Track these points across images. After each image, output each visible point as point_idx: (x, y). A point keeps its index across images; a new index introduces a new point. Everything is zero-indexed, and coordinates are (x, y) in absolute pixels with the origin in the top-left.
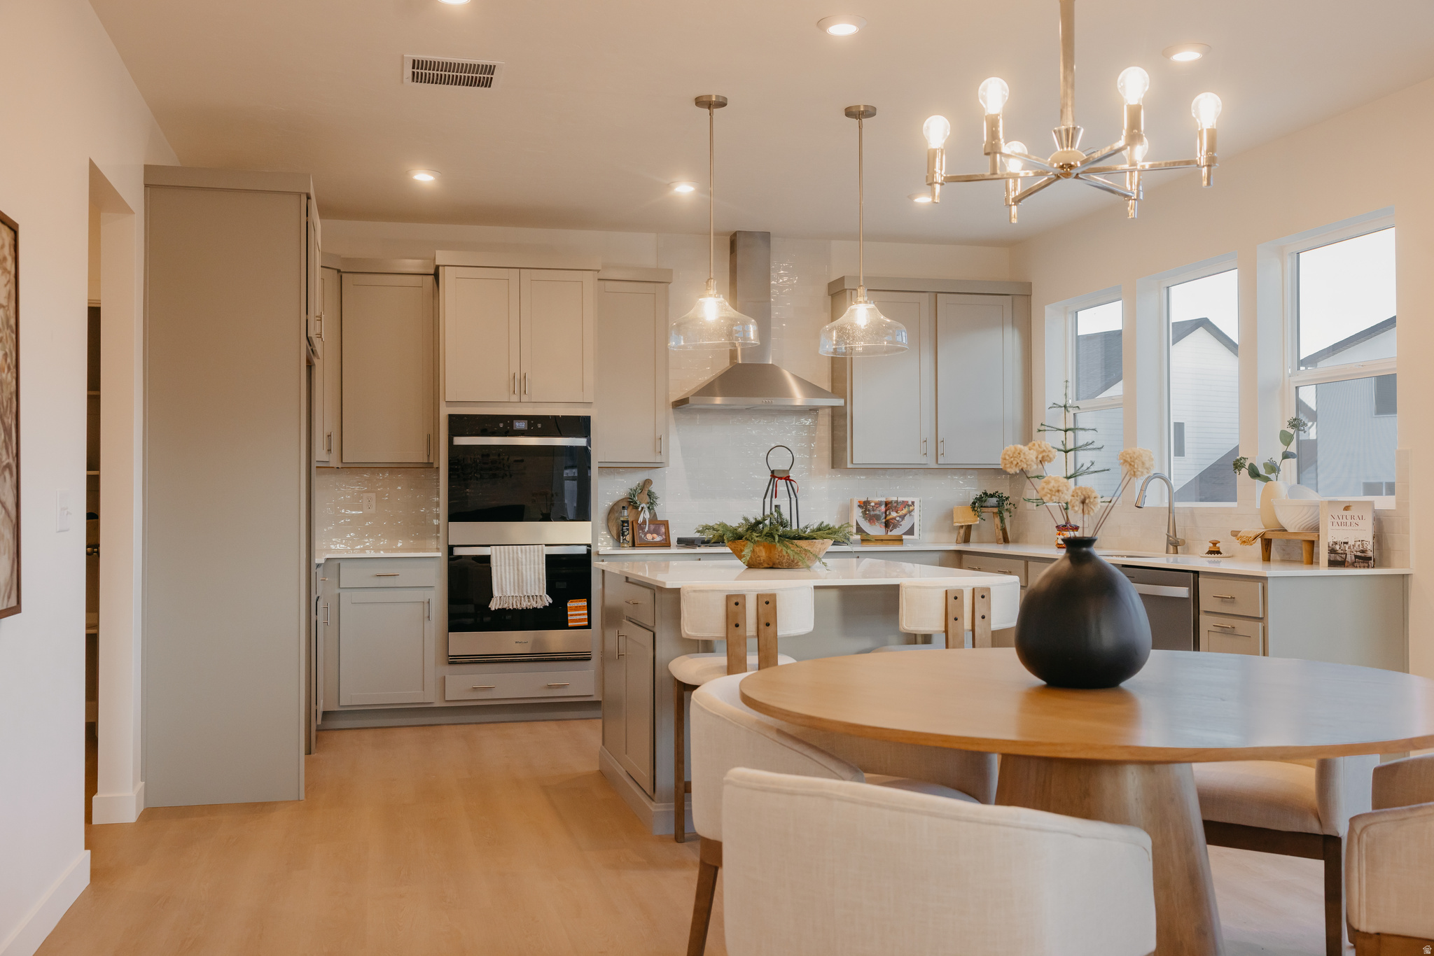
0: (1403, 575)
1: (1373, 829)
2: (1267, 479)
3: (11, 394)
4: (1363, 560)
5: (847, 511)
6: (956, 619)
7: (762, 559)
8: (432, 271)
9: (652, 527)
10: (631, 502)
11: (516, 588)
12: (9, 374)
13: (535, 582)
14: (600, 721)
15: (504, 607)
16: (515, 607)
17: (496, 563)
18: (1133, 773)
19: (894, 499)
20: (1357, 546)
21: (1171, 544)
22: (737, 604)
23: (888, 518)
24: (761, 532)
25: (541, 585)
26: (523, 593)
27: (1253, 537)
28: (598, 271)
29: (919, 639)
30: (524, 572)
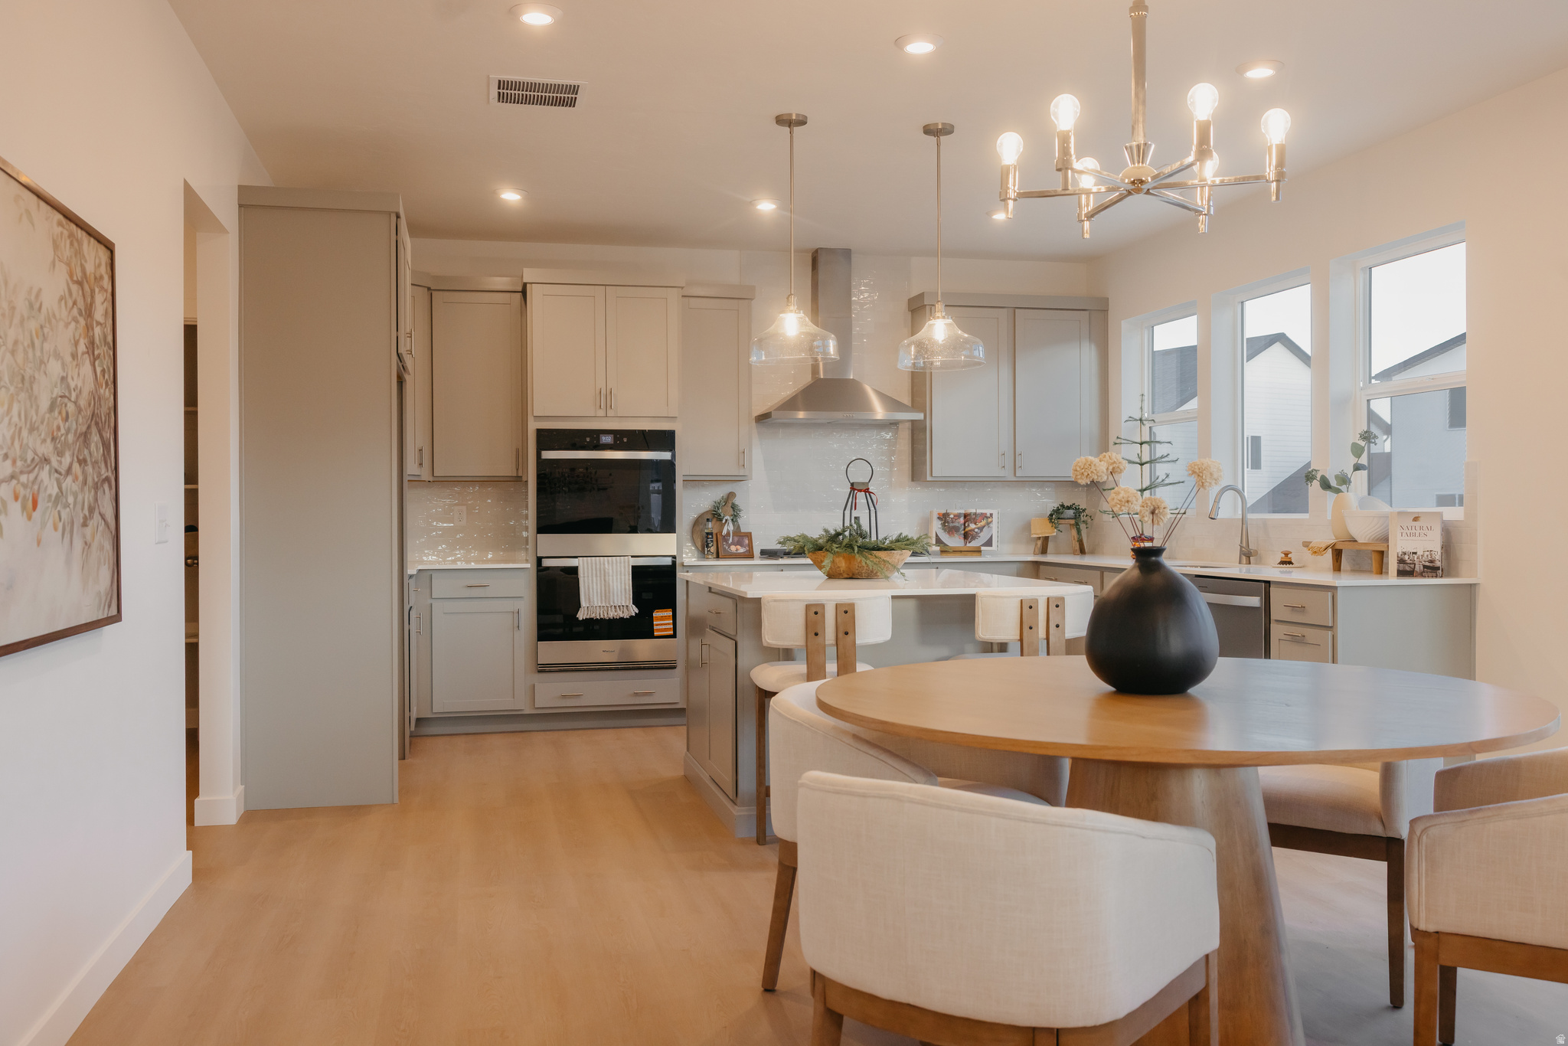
0: (1471, 584)
1: (1433, 831)
2: (1338, 491)
3: (109, 409)
4: (1431, 570)
5: (926, 523)
6: (1031, 628)
7: (842, 569)
8: (520, 289)
9: (736, 539)
10: (715, 515)
11: (603, 598)
12: (107, 390)
13: (621, 592)
14: (685, 727)
15: (592, 617)
16: (602, 617)
17: (584, 574)
18: (1199, 777)
19: (973, 511)
20: (1425, 556)
21: (1244, 555)
22: (816, 613)
23: (967, 529)
24: (841, 543)
25: (627, 596)
26: (609, 604)
27: (1324, 548)
28: (682, 288)
29: (995, 648)
30: (611, 583)
